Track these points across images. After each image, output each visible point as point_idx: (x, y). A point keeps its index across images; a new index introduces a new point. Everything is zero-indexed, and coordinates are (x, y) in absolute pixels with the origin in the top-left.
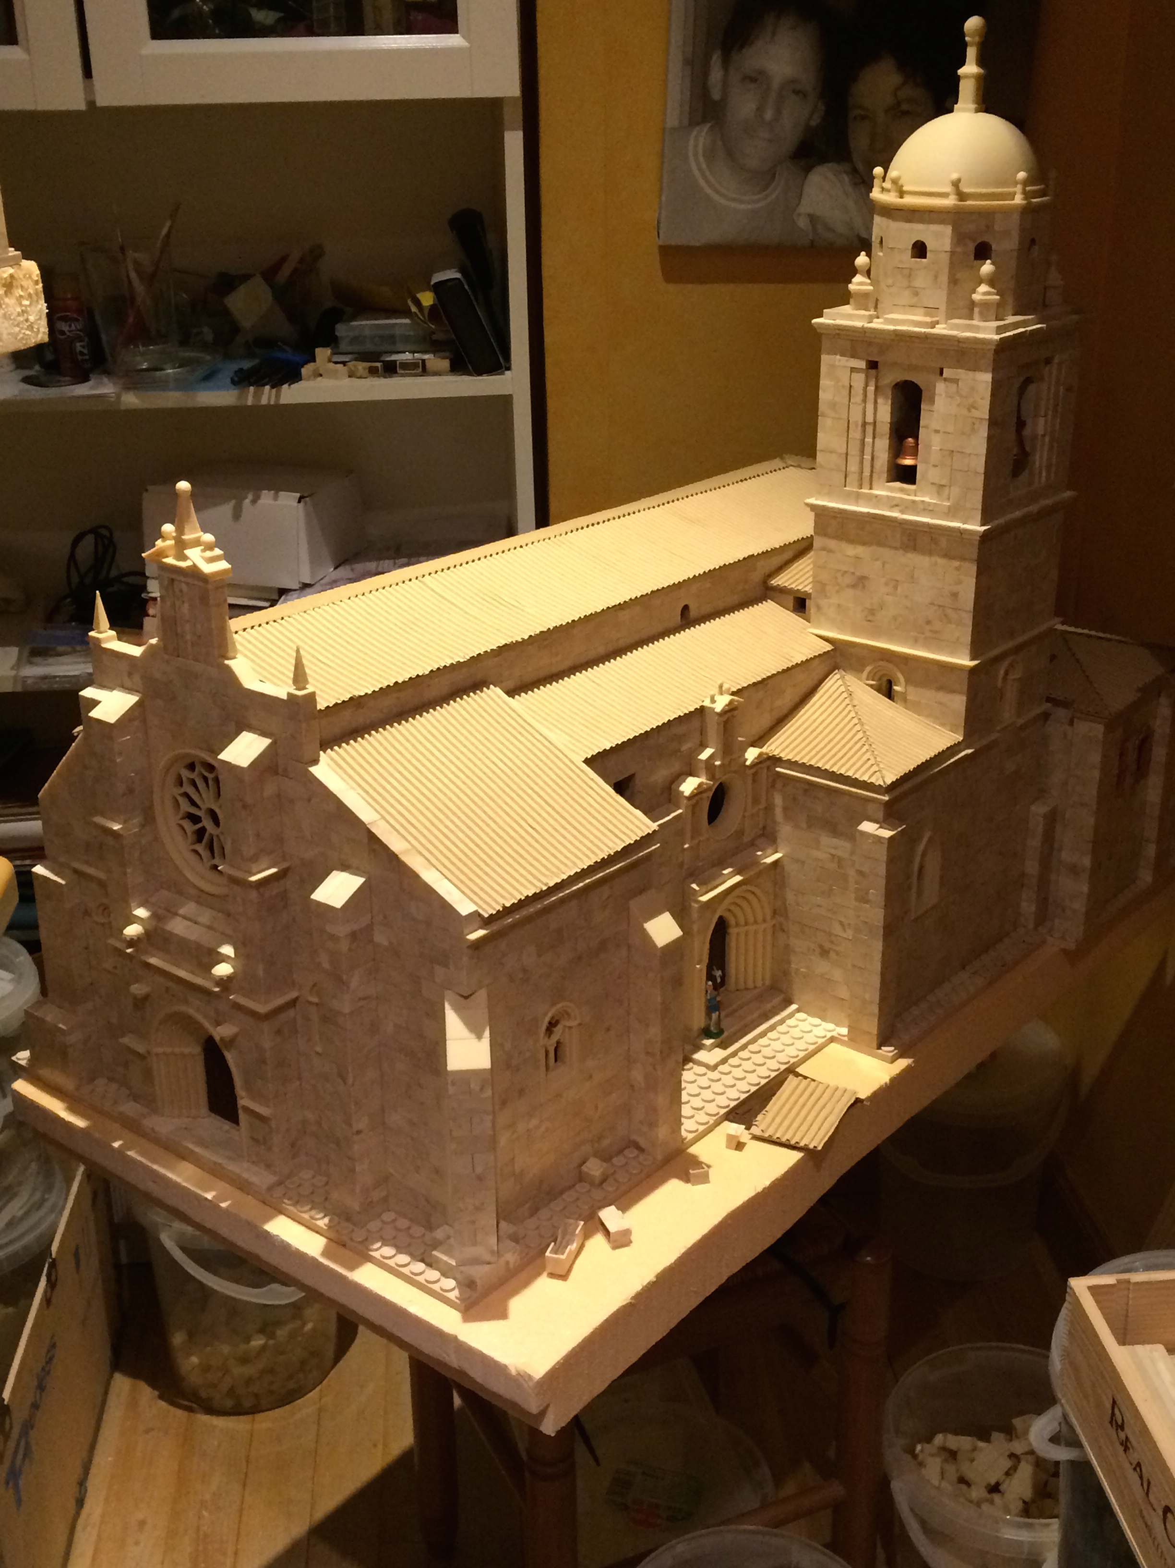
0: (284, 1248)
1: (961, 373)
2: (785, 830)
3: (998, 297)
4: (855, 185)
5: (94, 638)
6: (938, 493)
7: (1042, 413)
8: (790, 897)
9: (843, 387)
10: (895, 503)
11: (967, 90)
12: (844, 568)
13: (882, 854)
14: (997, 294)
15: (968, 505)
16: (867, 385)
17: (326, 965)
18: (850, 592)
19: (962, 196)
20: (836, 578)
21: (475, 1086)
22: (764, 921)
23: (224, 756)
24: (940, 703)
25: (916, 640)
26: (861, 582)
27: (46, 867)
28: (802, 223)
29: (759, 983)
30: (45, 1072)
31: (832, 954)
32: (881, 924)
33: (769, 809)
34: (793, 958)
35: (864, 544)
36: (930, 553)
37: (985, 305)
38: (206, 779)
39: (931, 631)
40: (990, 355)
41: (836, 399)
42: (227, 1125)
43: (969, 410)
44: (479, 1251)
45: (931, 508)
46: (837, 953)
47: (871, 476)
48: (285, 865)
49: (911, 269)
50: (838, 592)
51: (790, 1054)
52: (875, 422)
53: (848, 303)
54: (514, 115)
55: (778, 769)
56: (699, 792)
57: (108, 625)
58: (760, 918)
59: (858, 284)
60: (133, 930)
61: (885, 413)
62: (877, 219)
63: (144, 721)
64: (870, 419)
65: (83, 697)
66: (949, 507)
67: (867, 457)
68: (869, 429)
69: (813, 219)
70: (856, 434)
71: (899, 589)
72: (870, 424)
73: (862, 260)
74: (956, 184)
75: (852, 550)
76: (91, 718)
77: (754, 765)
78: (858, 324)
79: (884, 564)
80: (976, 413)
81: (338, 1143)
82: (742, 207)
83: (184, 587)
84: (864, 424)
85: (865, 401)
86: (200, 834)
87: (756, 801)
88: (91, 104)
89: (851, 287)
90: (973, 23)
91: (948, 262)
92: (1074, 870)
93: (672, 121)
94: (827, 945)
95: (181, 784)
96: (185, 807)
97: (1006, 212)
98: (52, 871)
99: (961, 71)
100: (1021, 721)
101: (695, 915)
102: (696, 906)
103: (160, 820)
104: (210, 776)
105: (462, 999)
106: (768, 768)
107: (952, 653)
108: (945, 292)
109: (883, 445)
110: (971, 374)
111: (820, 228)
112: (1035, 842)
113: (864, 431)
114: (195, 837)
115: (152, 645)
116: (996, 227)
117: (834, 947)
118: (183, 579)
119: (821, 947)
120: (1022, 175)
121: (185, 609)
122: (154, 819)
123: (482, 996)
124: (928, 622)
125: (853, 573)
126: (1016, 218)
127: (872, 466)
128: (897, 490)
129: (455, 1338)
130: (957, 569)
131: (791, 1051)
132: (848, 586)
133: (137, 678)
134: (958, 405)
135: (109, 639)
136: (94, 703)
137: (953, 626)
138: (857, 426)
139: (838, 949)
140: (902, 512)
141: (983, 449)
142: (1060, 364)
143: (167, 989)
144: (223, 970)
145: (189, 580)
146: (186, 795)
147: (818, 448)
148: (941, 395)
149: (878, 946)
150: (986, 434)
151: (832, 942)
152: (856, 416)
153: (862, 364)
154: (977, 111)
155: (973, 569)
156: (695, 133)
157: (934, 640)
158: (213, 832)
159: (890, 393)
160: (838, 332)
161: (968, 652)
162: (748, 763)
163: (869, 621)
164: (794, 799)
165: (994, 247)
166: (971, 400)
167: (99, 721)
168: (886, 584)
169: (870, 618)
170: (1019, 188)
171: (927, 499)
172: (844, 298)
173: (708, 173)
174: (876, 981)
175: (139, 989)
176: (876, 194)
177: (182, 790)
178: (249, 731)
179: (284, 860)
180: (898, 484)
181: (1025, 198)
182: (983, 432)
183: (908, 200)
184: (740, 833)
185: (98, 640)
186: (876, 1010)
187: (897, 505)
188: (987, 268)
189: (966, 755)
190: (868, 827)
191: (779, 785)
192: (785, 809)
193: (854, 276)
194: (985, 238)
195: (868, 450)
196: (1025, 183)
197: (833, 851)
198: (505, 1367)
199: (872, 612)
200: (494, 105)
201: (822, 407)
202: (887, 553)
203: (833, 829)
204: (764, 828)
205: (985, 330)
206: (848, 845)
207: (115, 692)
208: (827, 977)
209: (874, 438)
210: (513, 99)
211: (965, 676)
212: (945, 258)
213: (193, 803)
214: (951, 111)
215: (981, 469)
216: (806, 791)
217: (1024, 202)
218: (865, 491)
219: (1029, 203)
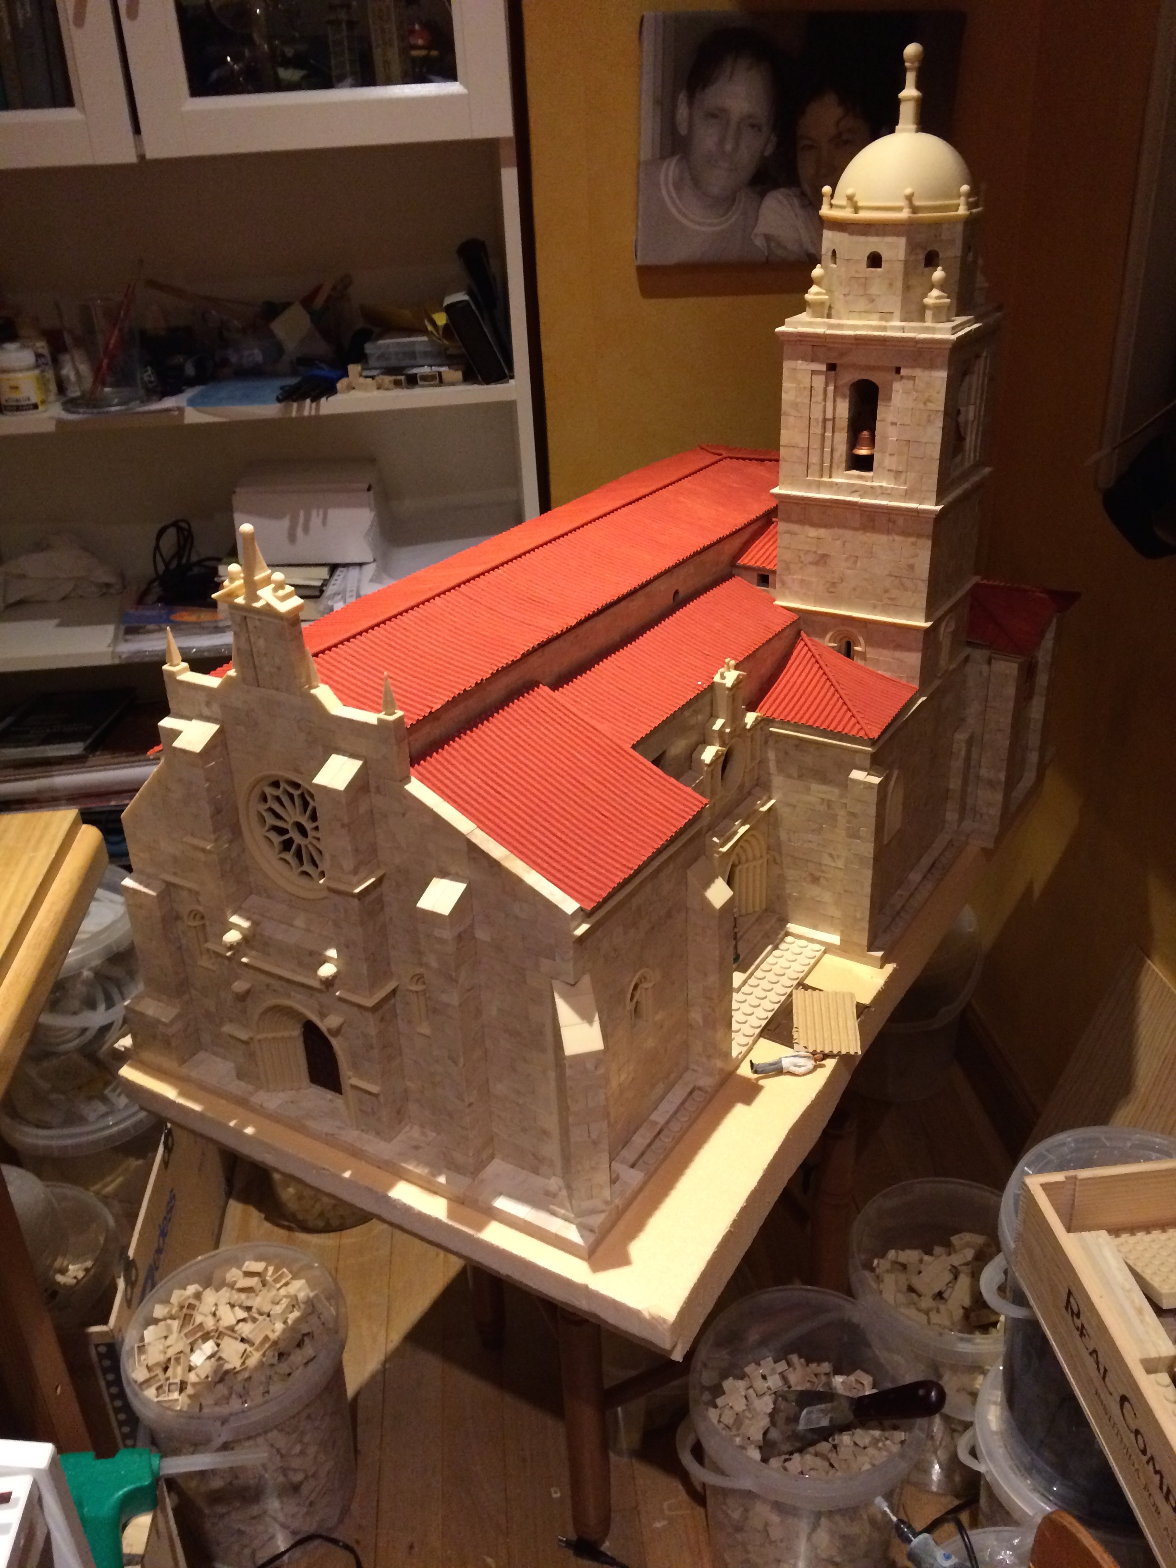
0: (407, 1210)
1: (918, 372)
2: (777, 780)
3: (948, 300)
4: (804, 207)
5: (167, 671)
6: (895, 478)
7: (973, 401)
8: (783, 836)
9: (805, 388)
10: (854, 489)
11: (907, 112)
12: (807, 548)
13: (873, 798)
14: (948, 298)
15: (924, 488)
16: (827, 384)
17: (434, 964)
18: (812, 569)
19: (915, 209)
20: (800, 557)
21: (589, 1066)
22: (761, 857)
23: (318, 780)
24: (898, 659)
25: (874, 607)
26: (823, 560)
27: (136, 880)
28: (759, 242)
29: (757, 909)
30: (147, 1055)
31: (822, 880)
32: (872, 855)
33: (763, 762)
34: (788, 886)
35: (825, 526)
36: (889, 532)
37: (937, 308)
38: (291, 796)
39: (889, 599)
40: (947, 353)
41: (799, 400)
42: (329, 1095)
43: (925, 404)
44: (597, 1203)
45: (889, 492)
46: (827, 879)
47: (831, 466)
48: (380, 873)
49: (866, 279)
50: (801, 568)
51: (797, 969)
52: (834, 418)
53: (805, 311)
54: (509, 153)
55: (772, 729)
56: (717, 756)
57: (180, 658)
58: (758, 855)
59: (814, 293)
60: (232, 937)
61: (843, 409)
62: (827, 234)
63: (225, 746)
64: (829, 415)
65: (164, 728)
66: (906, 490)
67: (827, 450)
68: (829, 425)
69: (768, 238)
70: (817, 430)
71: (859, 564)
72: (829, 420)
73: (817, 272)
74: (909, 198)
75: (813, 532)
76: (175, 749)
77: (753, 727)
78: (820, 330)
79: (844, 543)
80: (931, 406)
81: (450, 1115)
82: (704, 229)
83: (257, 623)
84: (825, 420)
85: (825, 400)
86: (287, 845)
87: (753, 758)
88: (142, 157)
89: (807, 296)
90: (912, 50)
91: (902, 270)
92: (991, 784)
93: (645, 154)
94: (818, 874)
95: (264, 799)
96: (271, 821)
97: (952, 221)
98: (140, 882)
99: (902, 94)
100: (952, 667)
101: (716, 863)
102: (716, 855)
103: (246, 834)
104: (296, 793)
105: (569, 987)
106: (761, 728)
107: (910, 616)
108: (900, 298)
109: (841, 439)
110: (927, 373)
111: (773, 244)
112: (957, 764)
113: (824, 428)
114: (282, 846)
115: (230, 677)
116: (943, 237)
117: (823, 875)
118: (257, 617)
119: (812, 875)
120: (965, 188)
121: (261, 643)
122: (240, 834)
123: (586, 980)
124: (886, 591)
125: (815, 552)
126: (960, 228)
127: (832, 458)
128: (855, 477)
129: (586, 1287)
130: (913, 544)
131: (797, 966)
132: (811, 563)
133: (216, 708)
134: (915, 400)
135: (182, 671)
136: (176, 734)
137: (909, 593)
138: (818, 423)
139: (826, 875)
140: (861, 496)
141: (938, 438)
142: (986, 358)
143: (268, 986)
144: (327, 970)
145: (264, 618)
146: (271, 810)
147: (781, 444)
148: (897, 391)
149: (868, 873)
150: (941, 425)
151: (823, 872)
152: (817, 414)
153: (823, 368)
154: (918, 131)
155: (929, 543)
156: (665, 165)
157: (893, 606)
158: (300, 842)
159: (848, 392)
160: (799, 338)
161: (924, 614)
162: (748, 727)
163: (831, 592)
164: (786, 753)
165: (941, 255)
166: (927, 395)
167: (184, 752)
168: (847, 559)
169: (832, 590)
170: (962, 200)
171: (884, 484)
172: (801, 307)
173: (678, 202)
174: (867, 903)
175: (240, 986)
176: (825, 211)
177: (267, 807)
178: (338, 754)
179: (379, 867)
180: (855, 472)
181: (969, 209)
182: (939, 423)
183: (863, 215)
184: (741, 787)
185: (172, 675)
186: (866, 925)
187: (856, 491)
188: (938, 274)
189: (922, 702)
190: (857, 775)
191: (771, 742)
192: (778, 762)
193: (810, 287)
194: (935, 247)
195: (828, 443)
196: (969, 195)
197: (824, 796)
198: (639, 1311)
199: (834, 584)
200: (490, 146)
201: (784, 407)
202: (848, 534)
203: (823, 778)
204: (758, 779)
205: (940, 330)
206: (836, 791)
207: (194, 721)
208: (818, 899)
209: (833, 432)
210: (506, 140)
211: (920, 636)
212: (899, 267)
213: (278, 816)
214: (892, 131)
215: (937, 455)
216: (797, 746)
217: (968, 213)
218: (825, 479)
219: (971, 213)
